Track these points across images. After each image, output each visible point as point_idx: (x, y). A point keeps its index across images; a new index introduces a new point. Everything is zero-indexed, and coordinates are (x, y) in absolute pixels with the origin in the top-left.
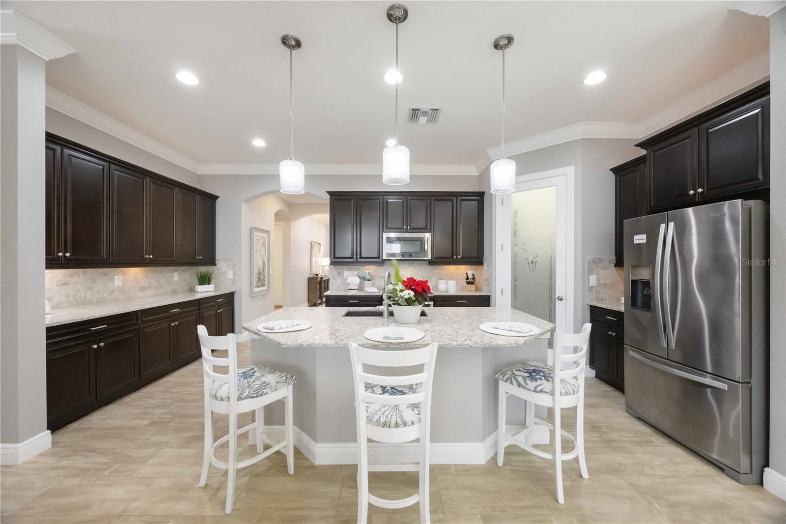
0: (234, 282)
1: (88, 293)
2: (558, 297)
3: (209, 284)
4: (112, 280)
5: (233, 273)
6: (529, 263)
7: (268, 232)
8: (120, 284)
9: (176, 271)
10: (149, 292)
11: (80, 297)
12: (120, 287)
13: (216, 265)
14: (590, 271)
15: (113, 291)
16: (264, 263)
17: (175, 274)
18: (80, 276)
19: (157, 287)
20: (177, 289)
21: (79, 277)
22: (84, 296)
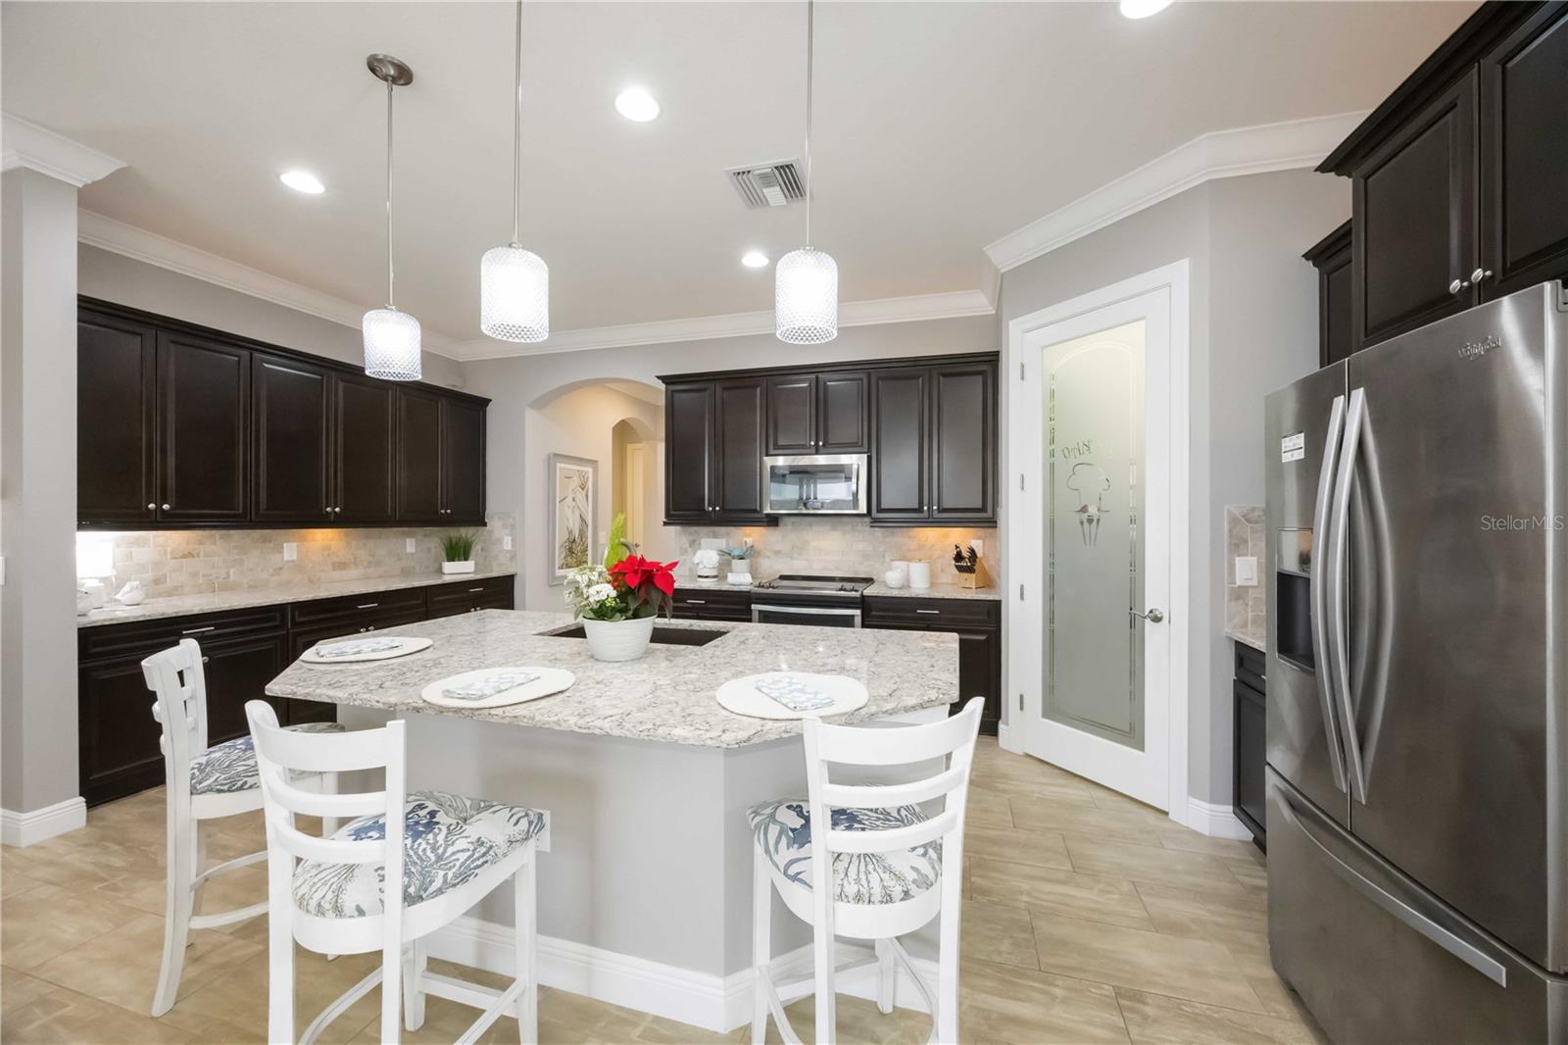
0: (513, 557)
1: (232, 572)
2: (1151, 612)
3: (466, 559)
4: (280, 550)
5: (512, 540)
6: (1082, 523)
7: (593, 463)
8: (295, 557)
9: (410, 535)
10: (354, 573)
11: (217, 577)
12: (293, 561)
13: (485, 525)
14: (1238, 546)
15: (281, 569)
16: (583, 520)
17: (408, 540)
18: (218, 543)
19: (370, 562)
20: (414, 568)
21: (215, 544)
22: (225, 576)
